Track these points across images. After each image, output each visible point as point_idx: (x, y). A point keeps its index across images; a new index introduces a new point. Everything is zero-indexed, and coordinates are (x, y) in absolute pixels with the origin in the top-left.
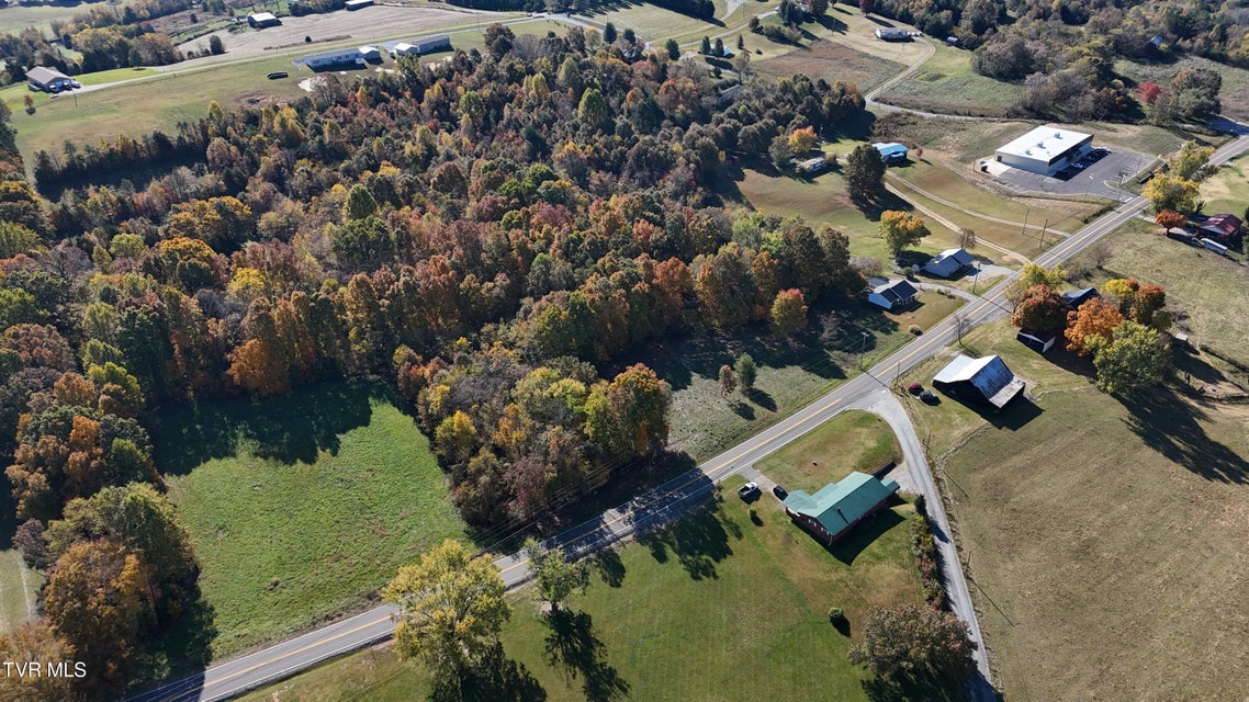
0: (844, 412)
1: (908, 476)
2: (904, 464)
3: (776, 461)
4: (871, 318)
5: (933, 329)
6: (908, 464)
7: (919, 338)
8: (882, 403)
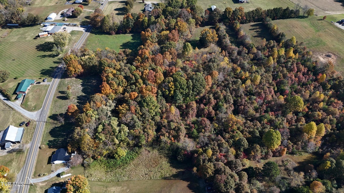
0: (41, 107)
1: (17, 104)
2: (20, 105)
3: (46, 88)
4: (59, 144)
5: (37, 153)
6: (19, 106)
7: (39, 145)
8: (34, 116)
